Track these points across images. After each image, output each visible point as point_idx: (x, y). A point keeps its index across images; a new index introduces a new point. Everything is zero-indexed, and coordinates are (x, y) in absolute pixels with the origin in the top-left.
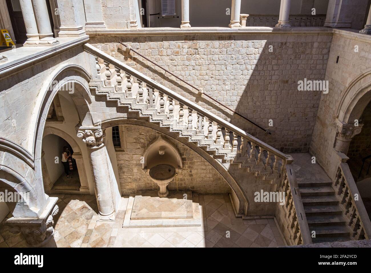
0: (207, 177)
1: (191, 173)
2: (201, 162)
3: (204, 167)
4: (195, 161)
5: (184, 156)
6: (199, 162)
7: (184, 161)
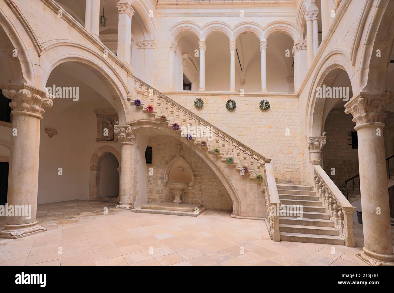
0: (214, 193)
1: (200, 188)
2: (209, 178)
3: (211, 183)
4: (204, 177)
5: (196, 173)
6: (207, 178)
7: (196, 177)
